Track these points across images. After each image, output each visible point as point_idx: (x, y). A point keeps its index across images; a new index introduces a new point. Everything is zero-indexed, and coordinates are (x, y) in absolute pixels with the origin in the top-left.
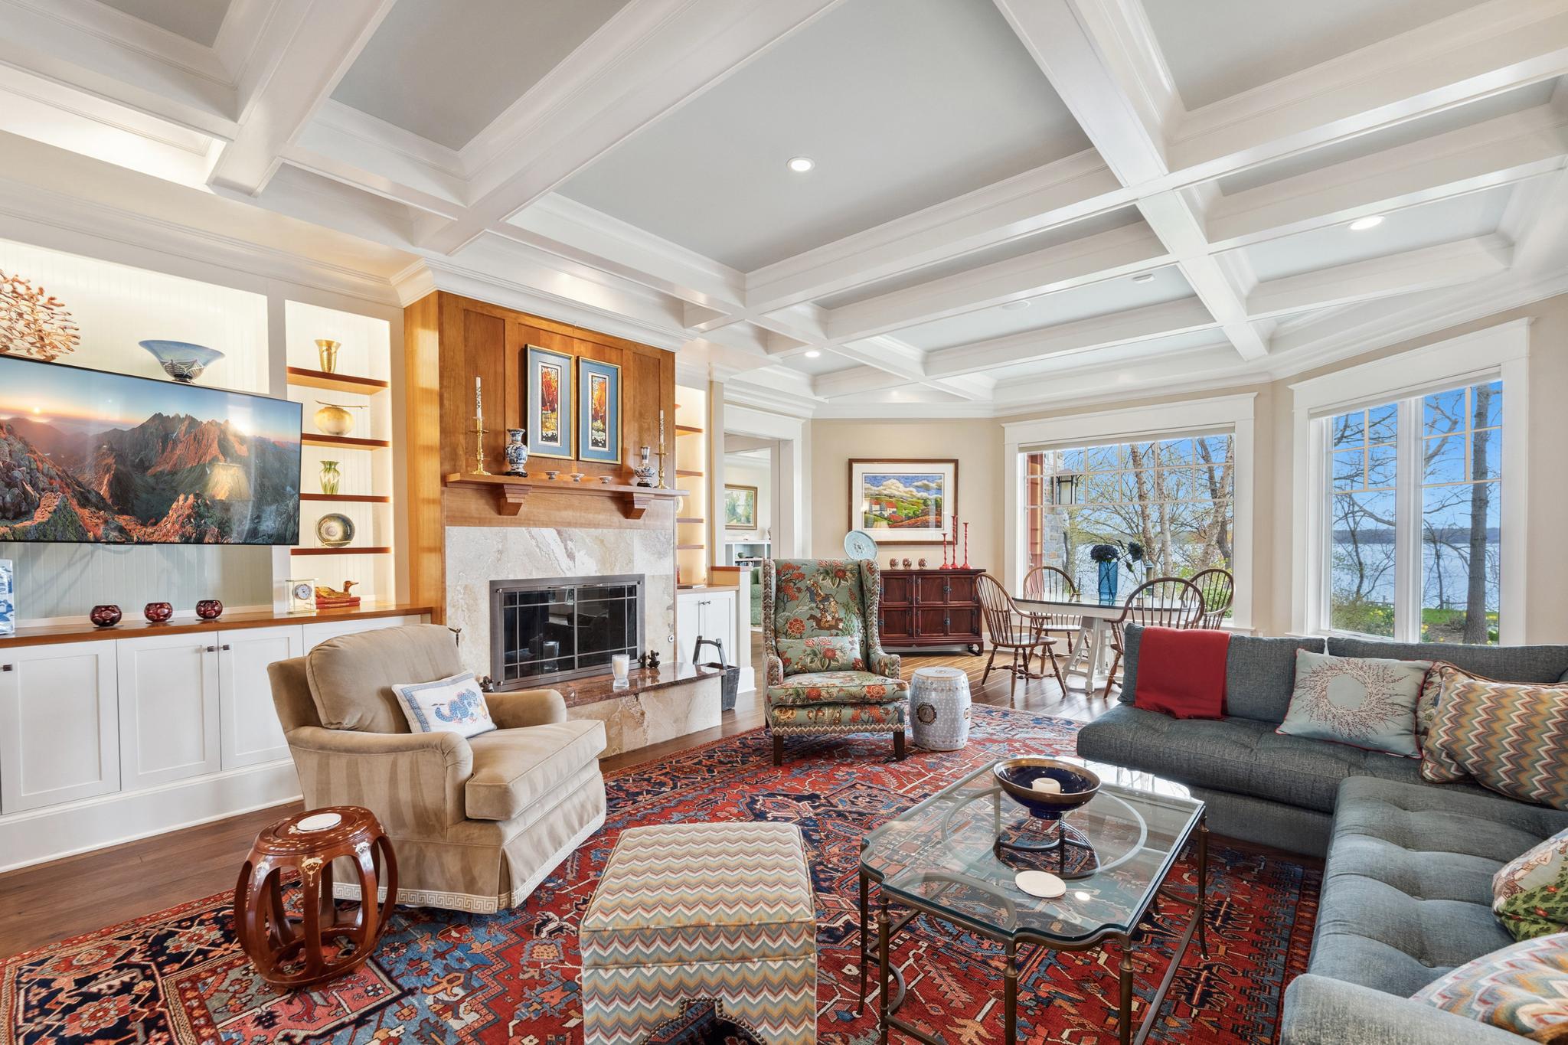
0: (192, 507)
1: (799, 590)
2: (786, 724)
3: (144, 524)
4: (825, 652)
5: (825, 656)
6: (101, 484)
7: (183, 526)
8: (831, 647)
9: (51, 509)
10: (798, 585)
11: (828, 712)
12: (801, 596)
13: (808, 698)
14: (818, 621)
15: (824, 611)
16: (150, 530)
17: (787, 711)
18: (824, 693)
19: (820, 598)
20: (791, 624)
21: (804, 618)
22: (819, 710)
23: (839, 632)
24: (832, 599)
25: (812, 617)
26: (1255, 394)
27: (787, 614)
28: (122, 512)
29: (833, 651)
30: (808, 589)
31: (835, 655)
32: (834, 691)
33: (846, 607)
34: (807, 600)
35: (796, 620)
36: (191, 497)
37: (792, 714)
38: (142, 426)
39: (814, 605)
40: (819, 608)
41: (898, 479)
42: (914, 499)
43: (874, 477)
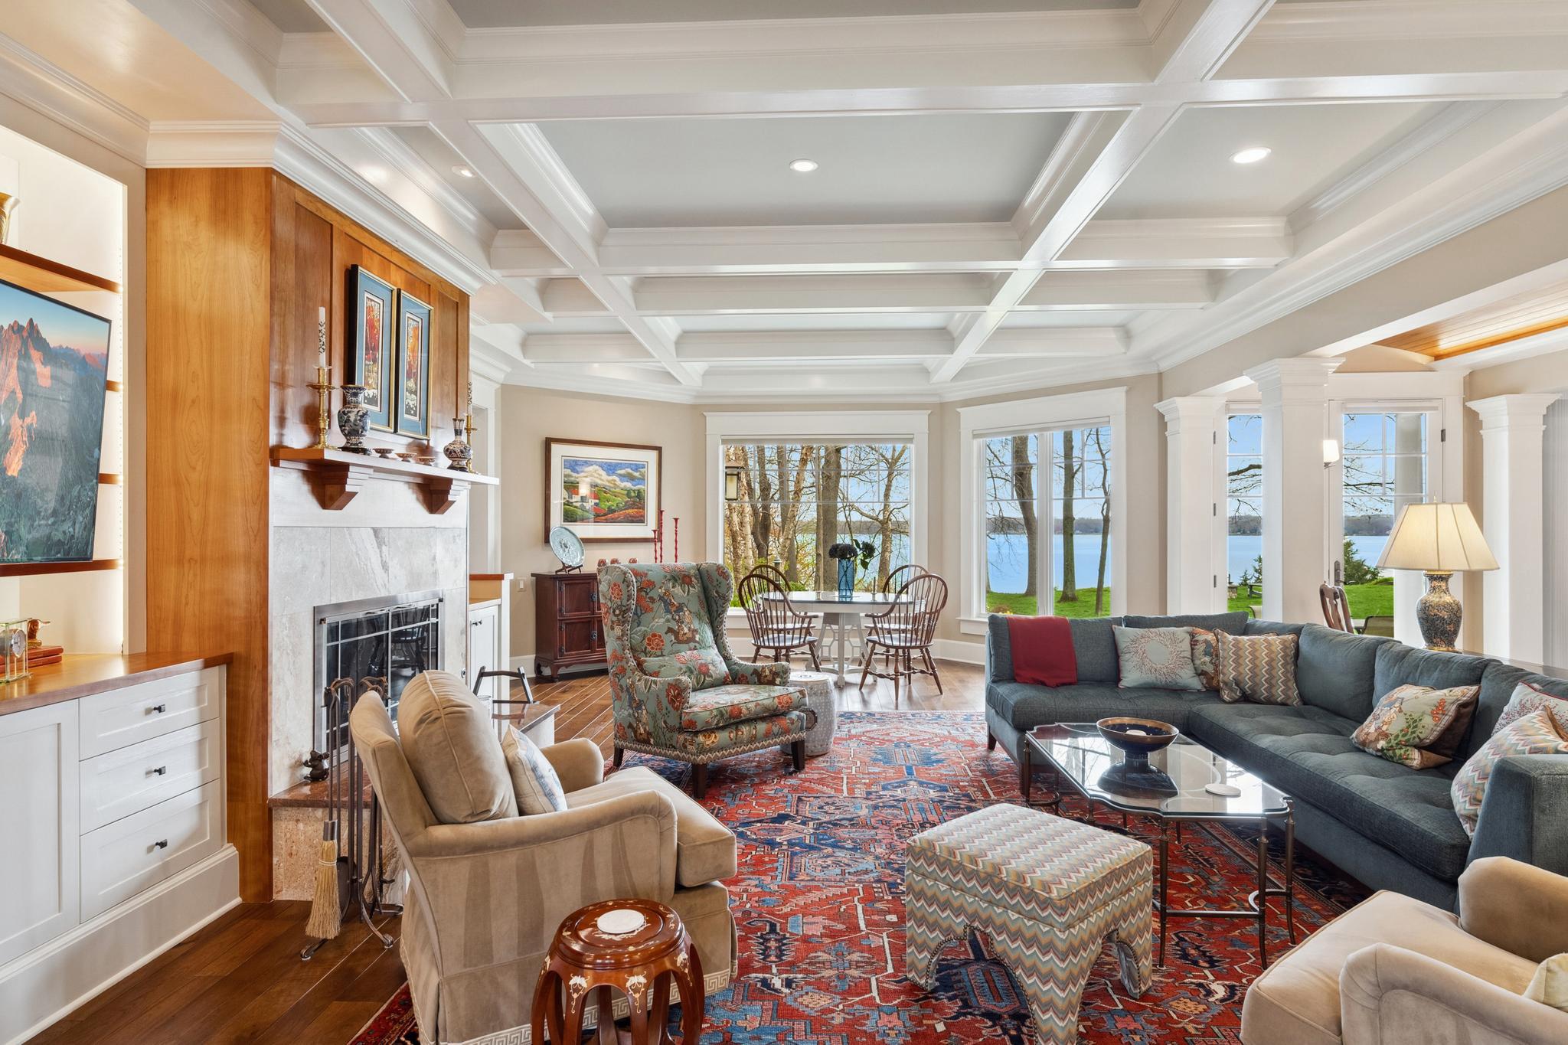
1: (652, 600)
2: (711, 750)
4: (699, 668)
5: (700, 672)
8: (703, 662)
10: (650, 595)
11: (745, 730)
12: (655, 606)
13: (730, 717)
14: (676, 634)
15: (680, 622)
17: (710, 736)
18: (744, 710)
19: (674, 609)
20: (649, 639)
21: (662, 632)
22: (737, 729)
23: (697, 645)
24: (685, 609)
25: (670, 630)
26: (930, 412)
27: (643, 629)
29: (706, 665)
30: (661, 598)
31: (708, 669)
32: (752, 706)
33: (700, 618)
34: (662, 611)
35: (654, 635)
37: (716, 737)
39: (670, 616)
40: (674, 619)
41: (601, 465)
42: (617, 490)
43: (574, 461)
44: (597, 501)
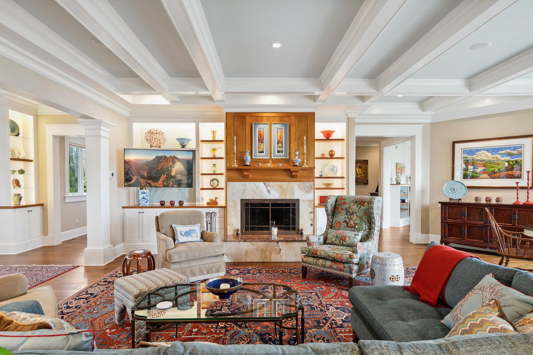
0: (166, 178)
1: (342, 209)
2: (305, 262)
3: (154, 182)
4: (341, 237)
5: (341, 239)
6: (145, 173)
7: (163, 182)
8: (345, 235)
9: (135, 179)
10: (342, 207)
11: (321, 261)
12: (342, 211)
13: (313, 253)
14: (347, 223)
15: (351, 219)
16: (156, 184)
17: (306, 257)
18: (318, 253)
19: (350, 213)
20: (337, 223)
21: (342, 221)
22: (318, 260)
23: (355, 229)
24: (355, 214)
25: (345, 221)
27: (336, 219)
28: (149, 180)
29: (345, 237)
30: (346, 209)
31: (345, 239)
32: (323, 253)
33: (361, 218)
34: (344, 214)
35: (339, 222)
36: (165, 175)
37: (308, 259)
38: (154, 159)
39: (347, 216)
40: (348, 218)
41: (487, 150)
42: (499, 162)
43: (469, 150)
44: (484, 168)
